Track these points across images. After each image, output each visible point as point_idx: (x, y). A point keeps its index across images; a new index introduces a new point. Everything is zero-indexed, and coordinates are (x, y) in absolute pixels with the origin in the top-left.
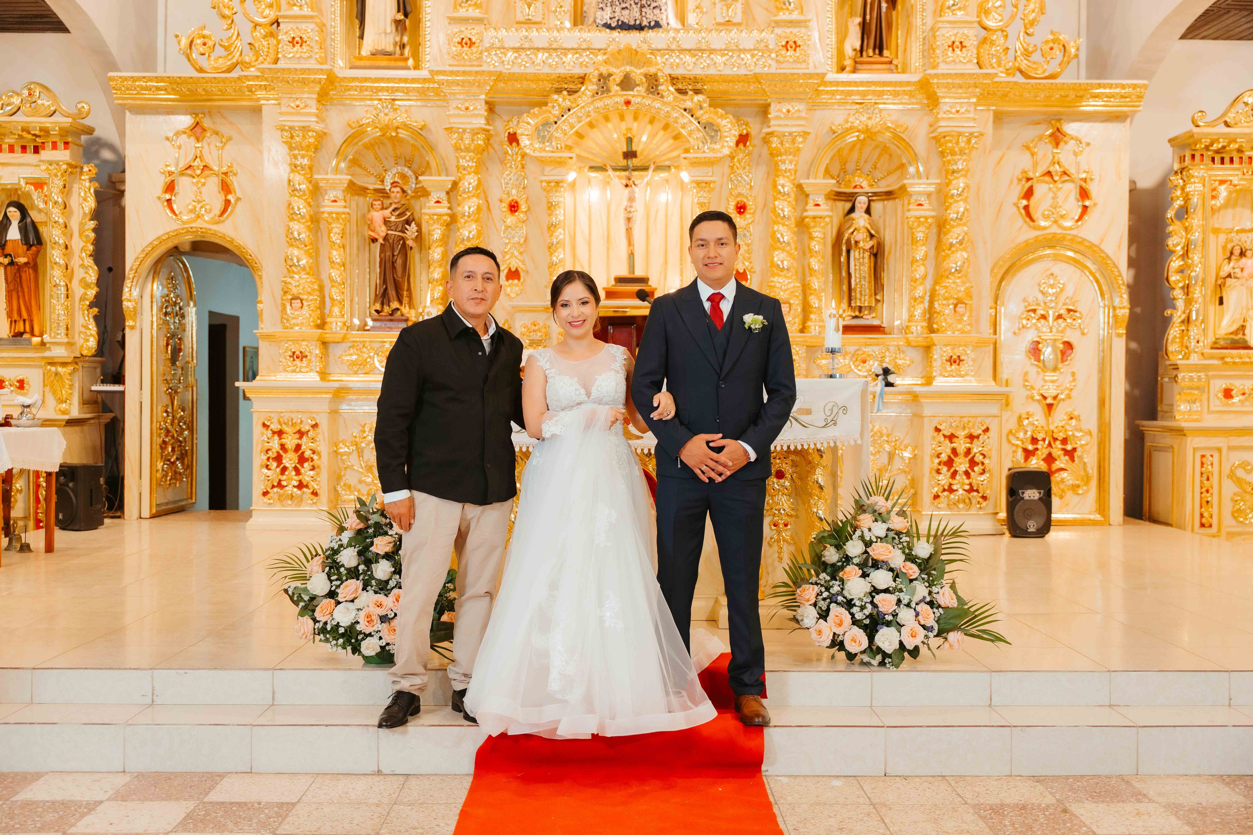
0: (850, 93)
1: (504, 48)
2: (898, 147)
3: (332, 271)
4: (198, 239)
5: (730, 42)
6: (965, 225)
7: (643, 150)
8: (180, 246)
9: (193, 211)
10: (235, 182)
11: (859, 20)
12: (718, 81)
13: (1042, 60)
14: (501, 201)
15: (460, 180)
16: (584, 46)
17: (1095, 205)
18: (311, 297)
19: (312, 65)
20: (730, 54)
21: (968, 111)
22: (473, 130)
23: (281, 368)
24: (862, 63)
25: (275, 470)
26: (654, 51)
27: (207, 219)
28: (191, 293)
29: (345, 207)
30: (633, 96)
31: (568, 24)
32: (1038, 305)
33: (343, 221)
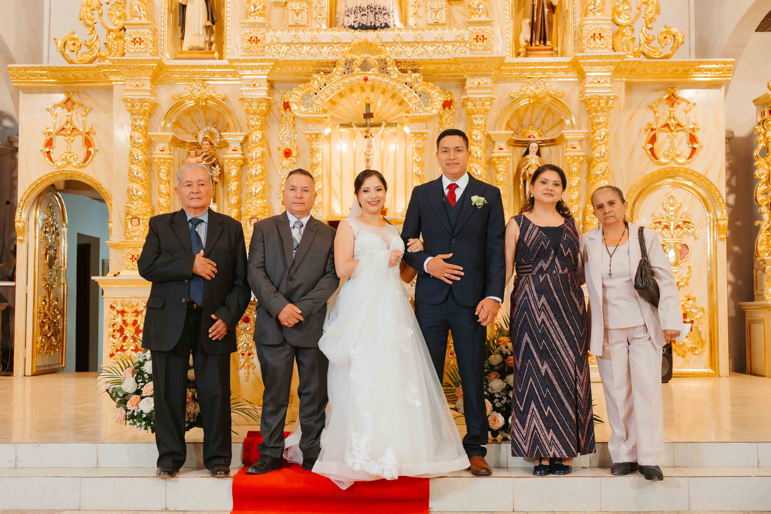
0: (523, 71)
1: (280, 43)
2: (558, 108)
3: (160, 199)
4: (68, 179)
5: (437, 37)
6: (606, 161)
7: (378, 113)
8: (56, 185)
9: (64, 160)
10: (94, 139)
11: (528, 21)
12: (429, 64)
13: (658, 46)
14: (279, 149)
15: (250, 134)
16: (336, 41)
17: (701, 147)
18: (146, 217)
19: (148, 56)
20: (437, 45)
21: (605, 82)
22: (258, 99)
23: (124, 267)
24: (531, 50)
25: (119, 339)
26: (384, 44)
27: (74, 164)
28: (64, 218)
29: (170, 154)
30: (369, 75)
31: (324, 27)
32: (663, 218)
33: (169, 164)
